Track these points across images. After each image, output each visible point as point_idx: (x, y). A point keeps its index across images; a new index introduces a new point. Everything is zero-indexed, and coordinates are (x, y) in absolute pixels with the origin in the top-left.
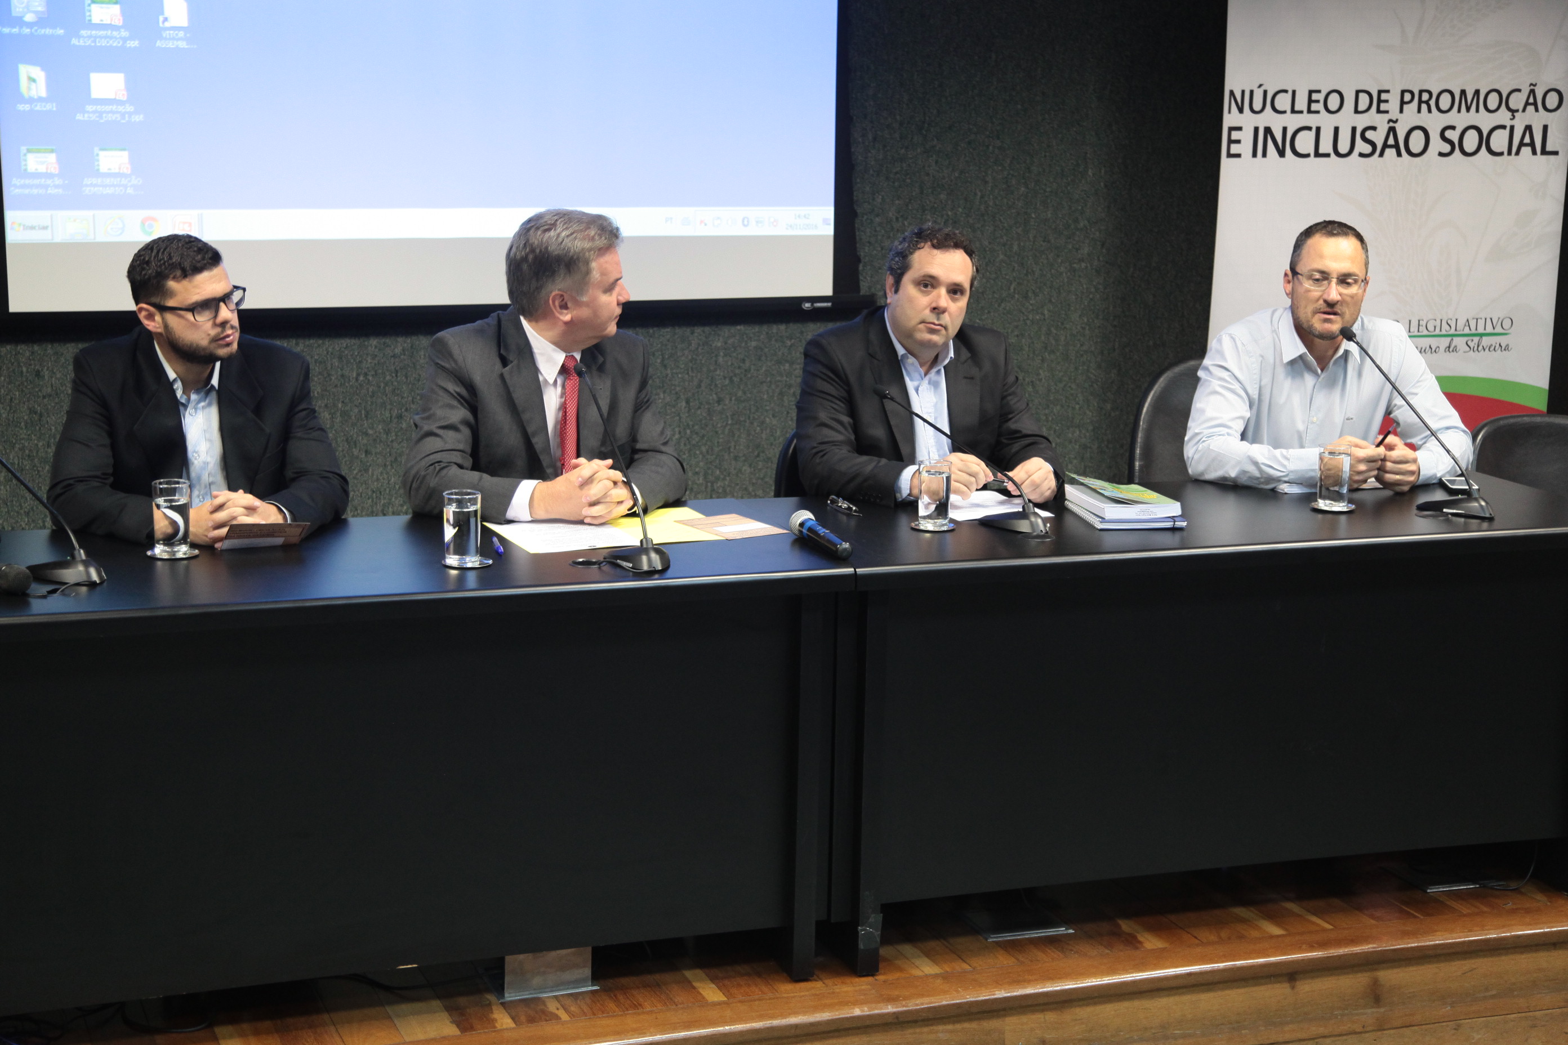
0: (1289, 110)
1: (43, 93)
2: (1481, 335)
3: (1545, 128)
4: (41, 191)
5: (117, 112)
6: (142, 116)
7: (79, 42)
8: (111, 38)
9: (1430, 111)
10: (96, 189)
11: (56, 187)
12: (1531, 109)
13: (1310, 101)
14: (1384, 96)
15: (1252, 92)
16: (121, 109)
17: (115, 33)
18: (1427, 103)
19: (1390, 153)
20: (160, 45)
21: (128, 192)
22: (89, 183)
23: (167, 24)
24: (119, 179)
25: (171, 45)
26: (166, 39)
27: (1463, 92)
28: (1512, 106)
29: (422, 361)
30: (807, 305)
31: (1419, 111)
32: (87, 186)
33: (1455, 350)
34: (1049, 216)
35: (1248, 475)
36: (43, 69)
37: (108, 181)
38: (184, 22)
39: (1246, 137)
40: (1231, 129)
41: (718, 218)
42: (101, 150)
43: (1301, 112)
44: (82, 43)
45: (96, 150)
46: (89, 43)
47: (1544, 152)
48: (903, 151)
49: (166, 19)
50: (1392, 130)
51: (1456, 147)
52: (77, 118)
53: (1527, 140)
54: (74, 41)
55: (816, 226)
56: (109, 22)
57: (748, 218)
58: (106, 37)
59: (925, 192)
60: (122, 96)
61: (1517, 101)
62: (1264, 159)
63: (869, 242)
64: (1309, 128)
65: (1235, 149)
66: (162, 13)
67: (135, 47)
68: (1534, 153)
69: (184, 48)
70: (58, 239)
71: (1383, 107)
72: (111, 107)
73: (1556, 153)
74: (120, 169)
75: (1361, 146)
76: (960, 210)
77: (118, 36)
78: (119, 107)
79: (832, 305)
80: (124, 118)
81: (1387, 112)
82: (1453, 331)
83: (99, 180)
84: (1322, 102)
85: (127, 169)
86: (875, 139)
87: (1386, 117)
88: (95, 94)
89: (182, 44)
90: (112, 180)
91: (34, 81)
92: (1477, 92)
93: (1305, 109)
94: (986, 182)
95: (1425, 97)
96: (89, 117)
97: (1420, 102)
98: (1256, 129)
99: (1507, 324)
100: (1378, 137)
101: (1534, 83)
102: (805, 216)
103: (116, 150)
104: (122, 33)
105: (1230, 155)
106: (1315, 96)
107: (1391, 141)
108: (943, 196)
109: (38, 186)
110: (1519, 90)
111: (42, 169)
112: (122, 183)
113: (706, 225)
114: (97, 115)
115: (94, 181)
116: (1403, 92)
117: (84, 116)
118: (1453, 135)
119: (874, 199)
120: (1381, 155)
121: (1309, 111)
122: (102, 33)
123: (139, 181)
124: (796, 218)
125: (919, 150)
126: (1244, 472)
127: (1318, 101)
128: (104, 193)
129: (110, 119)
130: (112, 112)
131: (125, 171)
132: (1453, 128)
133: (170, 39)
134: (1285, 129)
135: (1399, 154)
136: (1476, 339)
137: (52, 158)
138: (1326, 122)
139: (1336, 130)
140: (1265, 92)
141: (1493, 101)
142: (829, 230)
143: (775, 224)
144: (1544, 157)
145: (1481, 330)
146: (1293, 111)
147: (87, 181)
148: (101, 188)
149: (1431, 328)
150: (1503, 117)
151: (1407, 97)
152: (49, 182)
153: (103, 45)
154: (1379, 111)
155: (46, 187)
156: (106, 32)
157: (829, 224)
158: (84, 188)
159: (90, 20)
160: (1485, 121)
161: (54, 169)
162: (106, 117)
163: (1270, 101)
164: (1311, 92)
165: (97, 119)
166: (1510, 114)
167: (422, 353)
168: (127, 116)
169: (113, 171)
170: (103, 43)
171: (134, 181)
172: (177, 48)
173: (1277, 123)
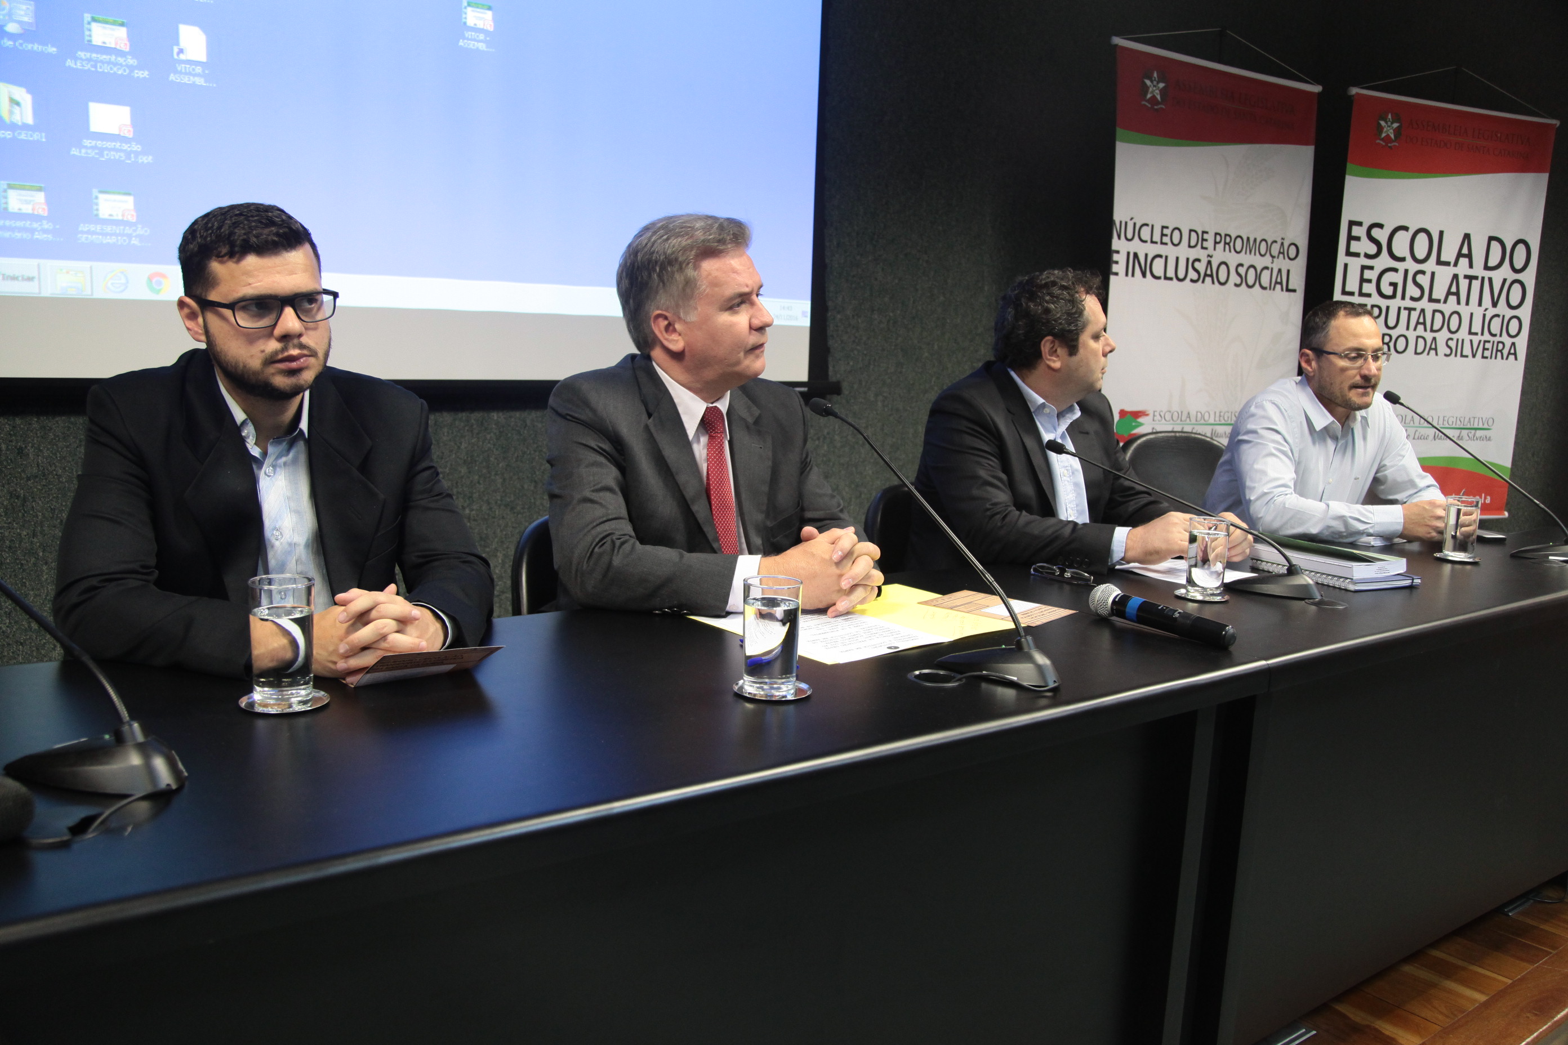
0: (1149, 241)
1: (29, 120)
3: (1288, 271)
4: (26, 236)
5: (121, 151)
6: (150, 157)
7: (76, 64)
8: (115, 64)
9: (1230, 251)
10: (94, 237)
11: (45, 231)
12: (1281, 256)
13: (1162, 235)
14: (1206, 236)
15: (1126, 223)
16: (125, 147)
17: (120, 60)
18: (1229, 244)
19: (1208, 280)
20: (174, 79)
21: (132, 242)
22: (86, 229)
23: (182, 57)
24: (122, 227)
25: (185, 80)
26: (180, 73)
28: (1272, 253)
29: (445, 438)
31: (1224, 250)
32: (83, 232)
34: (959, 321)
35: (1331, 530)
36: (29, 92)
37: (108, 229)
38: (203, 57)
39: (1123, 259)
40: (1115, 252)
42: (101, 192)
43: (1156, 243)
44: (79, 66)
45: (95, 192)
46: (88, 67)
47: (1288, 290)
48: (858, 257)
49: (181, 51)
50: (1209, 262)
51: (1243, 280)
52: (72, 153)
53: (1279, 279)
54: (69, 63)
55: (797, 318)
56: (113, 46)
58: (109, 63)
59: (874, 295)
60: (128, 132)
61: (1275, 249)
62: (1133, 278)
63: (834, 336)
64: (1160, 256)
65: (1116, 268)
66: (178, 44)
67: (144, 78)
68: (1282, 290)
69: (201, 86)
70: (46, 293)
71: (1205, 244)
72: (114, 144)
73: (1294, 291)
74: (123, 215)
75: (1192, 274)
76: (899, 312)
77: (124, 63)
78: (124, 145)
79: (808, 390)
80: (129, 157)
81: (1206, 248)
83: (99, 227)
84: (1169, 236)
86: (839, 245)
87: (1206, 253)
88: (95, 126)
89: (200, 81)
90: (114, 227)
91: (18, 104)
92: (1255, 240)
93: (1159, 240)
94: (917, 290)
95: (1228, 239)
96: (86, 153)
97: (1225, 243)
98: (1128, 253)
100: (1201, 267)
101: (1284, 238)
102: (788, 308)
103: (119, 193)
104: (129, 60)
105: (1114, 273)
106: (1165, 231)
107: (1209, 272)
108: (886, 299)
109: (20, 229)
110: (1275, 242)
111: (27, 209)
112: (126, 232)
114: (97, 151)
115: (92, 227)
116: (1216, 234)
117: (80, 152)
118: (1242, 271)
119: (838, 298)
120: (1203, 282)
121: (1162, 243)
122: (104, 57)
123: (146, 231)
124: (781, 310)
125: (870, 258)
126: (1329, 527)
127: (1167, 235)
128: (104, 242)
129: (112, 158)
130: (115, 150)
131: (130, 218)
132: (1242, 265)
133: (186, 74)
134: (1146, 255)
135: (1213, 282)
137: (40, 197)
138: (1171, 252)
139: (1177, 258)
140: (1135, 224)
141: (1263, 248)
142: (806, 322)
144: (1287, 293)
146: (1152, 241)
147: (83, 227)
148: (100, 237)
150: (1267, 261)
151: (1218, 238)
152: (35, 225)
153: (106, 71)
155: (32, 231)
156: (109, 57)
157: (807, 317)
158: (80, 235)
159: (90, 41)
160: (1260, 262)
161: (42, 210)
162: (107, 154)
163: (1137, 231)
164: (1163, 227)
165: (97, 156)
166: (1271, 258)
167: (445, 430)
168: (132, 155)
169: (115, 218)
170: (106, 69)
171: (140, 231)
172: (194, 85)
173: (1143, 250)
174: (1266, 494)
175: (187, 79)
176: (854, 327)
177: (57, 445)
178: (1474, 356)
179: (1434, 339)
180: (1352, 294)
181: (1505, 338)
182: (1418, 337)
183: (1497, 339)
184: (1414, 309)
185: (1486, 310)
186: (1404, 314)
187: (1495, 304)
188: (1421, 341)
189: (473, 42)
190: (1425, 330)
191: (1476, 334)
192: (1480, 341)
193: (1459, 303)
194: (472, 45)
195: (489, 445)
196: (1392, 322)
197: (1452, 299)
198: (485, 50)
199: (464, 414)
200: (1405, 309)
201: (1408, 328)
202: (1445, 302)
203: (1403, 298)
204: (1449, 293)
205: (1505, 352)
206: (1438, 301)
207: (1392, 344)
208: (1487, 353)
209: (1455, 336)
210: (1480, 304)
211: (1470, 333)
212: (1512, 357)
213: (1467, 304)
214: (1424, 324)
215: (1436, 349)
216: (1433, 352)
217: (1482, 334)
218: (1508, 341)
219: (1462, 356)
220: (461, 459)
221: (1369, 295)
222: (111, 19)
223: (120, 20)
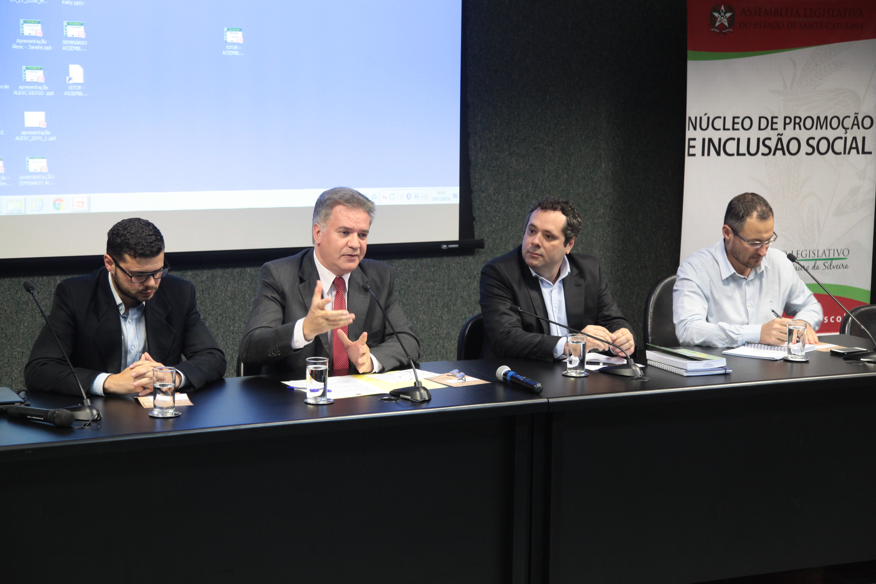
0: (722, 128)
2: (832, 259)
3: (864, 138)
5: (40, 135)
6: (55, 137)
7: (18, 93)
8: (37, 90)
9: (800, 129)
10: (26, 182)
11: (3, 181)
12: (855, 127)
13: (734, 123)
14: (775, 120)
15: (701, 118)
16: (42, 133)
17: (40, 88)
18: (799, 124)
19: (779, 153)
20: (67, 94)
21: (46, 183)
22: (23, 178)
23: (71, 82)
24: (40, 176)
25: (73, 94)
26: (70, 90)
27: (818, 118)
28: (845, 126)
29: (218, 284)
30: (445, 246)
31: (794, 129)
32: (21, 180)
33: (818, 268)
34: (581, 191)
37: (34, 177)
38: (81, 80)
39: (698, 144)
40: (690, 139)
41: (393, 194)
42: (30, 158)
43: (729, 129)
44: (20, 94)
46: (24, 93)
47: (864, 152)
48: (497, 154)
49: (70, 79)
50: (780, 140)
51: (815, 149)
52: (16, 139)
53: (854, 145)
54: (15, 93)
55: (449, 198)
56: (36, 81)
57: (410, 194)
58: (34, 90)
59: (510, 178)
60: (44, 125)
61: (848, 123)
62: (709, 157)
63: (478, 208)
64: (734, 139)
65: (692, 151)
66: (68, 75)
67: (52, 96)
68: (858, 153)
69: (81, 96)
70: (3, 213)
71: (775, 126)
72: (36, 132)
73: (870, 153)
74: (41, 170)
75: (763, 149)
76: (530, 188)
77: (41, 89)
78: (41, 132)
79: (459, 246)
80: (44, 139)
81: (777, 129)
82: (816, 257)
83: (29, 177)
84: (740, 123)
85: (45, 170)
86: (481, 147)
87: (776, 132)
88: (27, 124)
89: (80, 94)
90: (37, 176)
92: (826, 118)
93: (731, 128)
94: (545, 172)
95: (798, 120)
96: (23, 138)
97: (795, 123)
98: (704, 140)
99: (846, 252)
100: (772, 144)
101: (857, 113)
102: (443, 193)
103: (39, 158)
104: (44, 87)
105: (689, 155)
106: (736, 120)
107: (779, 146)
108: (520, 180)
110: (849, 117)
112: (42, 178)
113: (386, 198)
114: (28, 137)
115: (26, 177)
116: (785, 118)
117: (20, 138)
118: (814, 143)
119: (481, 182)
120: (774, 154)
121: (733, 129)
122: (32, 87)
123: (52, 177)
124: (437, 194)
125: (506, 153)
127: (738, 123)
128: (32, 184)
129: (36, 140)
130: (37, 135)
131: (44, 171)
132: (813, 138)
133: (73, 90)
134: (720, 140)
135: (784, 154)
136: (829, 262)
137: (1, 164)
138: (743, 135)
139: (749, 140)
140: (708, 118)
141: (835, 123)
142: (457, 201)
143: (426, 197)
144: (864, 155)
145: (831, 256)
146: (724, 129)
147: (21, 178)
148: (30, 182)
149: (804, 255)
150: (840, 132)
151: (788, 121)
153: (33, 94)
154: (772, 129)
156: (34, 87)
157: (457, 197)
158: (19, 182)
159: (25, 80)
160: (831, 134)
161: (2, 170)
162: (33, 138)
163: (711, 123)
164: (734, 118)
165: (28, 140)
166: (844, 130)
167: (218, 279)
168: (46, 137)
169: (37, 171)
170: (33, 93)
171: (50, 177)
172: (77, 96)
173: (715, 136)
174: (683, 320)
175: (73, 93)
176: (495, 201)
177: (5, 294)
189: (231, 51)
194: (230, 53)
195: (245, 288)
198: (238, 55)
199: (230, 270)
220: (227, 296)
222: (35, 67)
223: (39, 67)
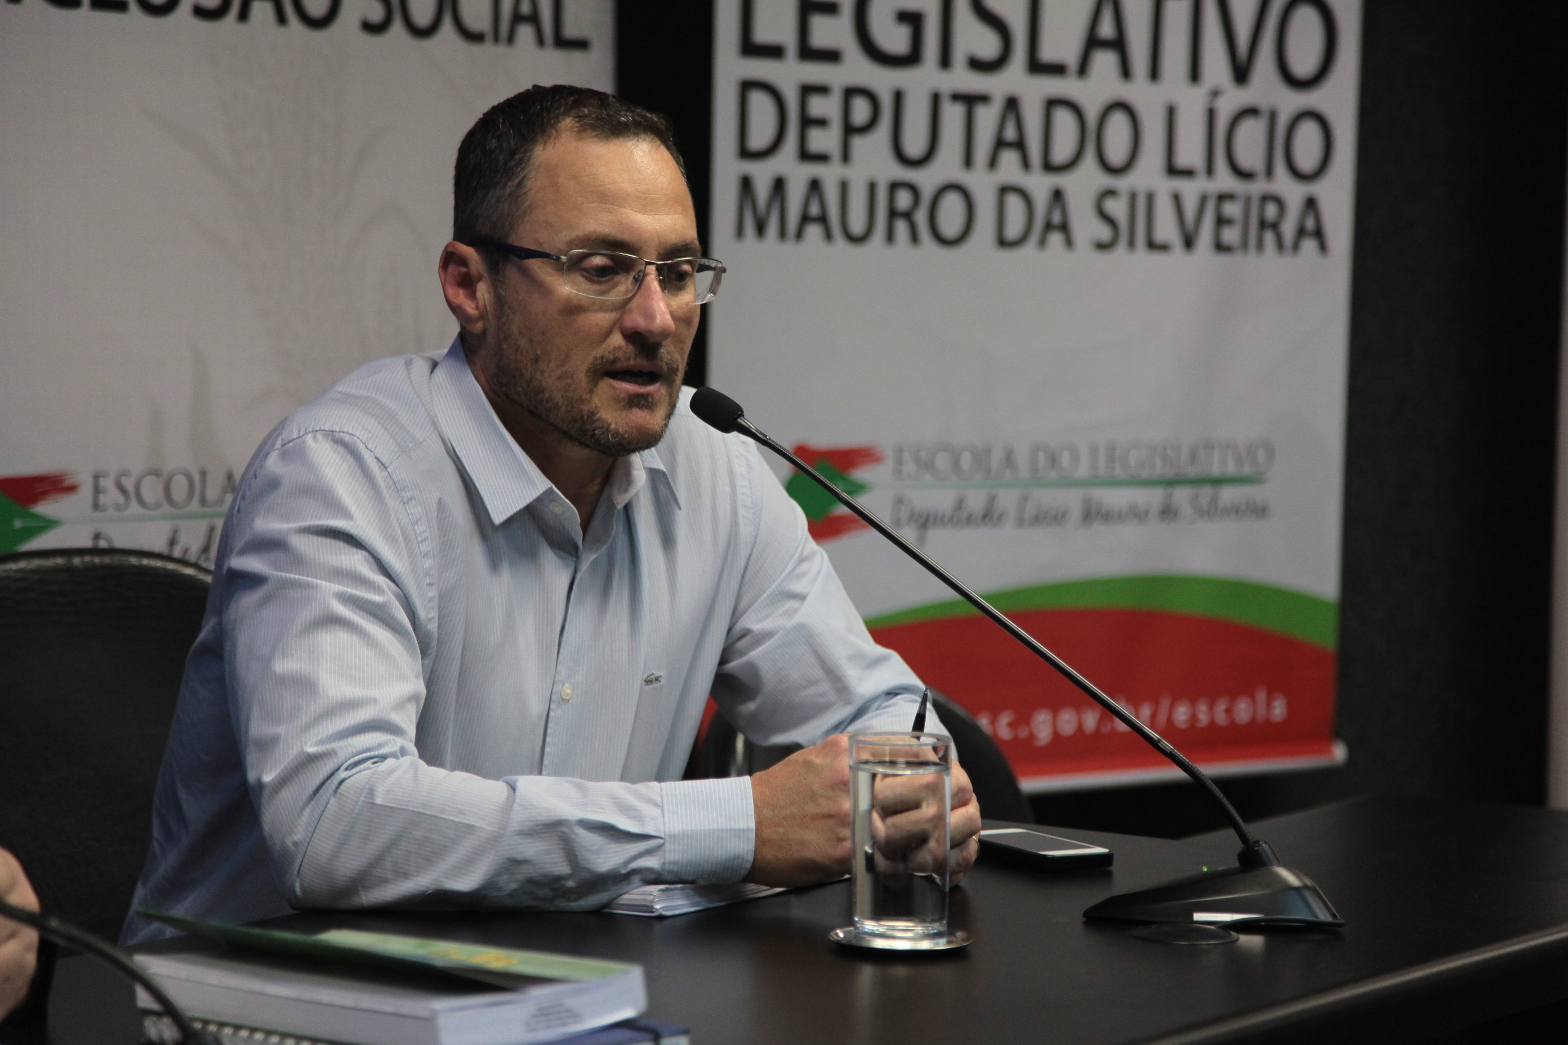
19: (261, 9)
35: (525, 872)
47: (562, 42)
68: (540, 41)
73: (582, 44)
120: (243, 15)
126: (515, 863)
135: (281, 17)
144: (560, 54)
174: (312, 759)
178: (1189, 242)
179: (1058, 196)
180: (774, 52)
181: (1284, 185)
182: (1004, 190)
183: (1258, 187)
184: (984, 99)
185: (1215, 94)
186: (953, 115)
187: (1241, 74)
188: (1014, 205)
190: (1026, 164)
191: (1188, 173)
192: (1203, 199)
193: (1126, 72)
196: (915, 144)
197: (1105, 61)
200: (957, 97)
201: (968, 161)
202: (1083, 69)
203: (945, 61)
204: (1093, 42)
205: (1289, 228)
206: (1057, 69)
207: (921, 217)
208: (1231, 235)
209: (1123, 183)
210: (1195, 74)
211: (1172, 170)
212: (1309, 245)
213: (1154, 73)
214: (1020, 145)
215: (1064, 228)
216: (1056, 239)
217: (1210, 170)
218: (1293, 193)
219: (1152, 245)
221: (832, 56)
